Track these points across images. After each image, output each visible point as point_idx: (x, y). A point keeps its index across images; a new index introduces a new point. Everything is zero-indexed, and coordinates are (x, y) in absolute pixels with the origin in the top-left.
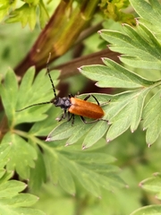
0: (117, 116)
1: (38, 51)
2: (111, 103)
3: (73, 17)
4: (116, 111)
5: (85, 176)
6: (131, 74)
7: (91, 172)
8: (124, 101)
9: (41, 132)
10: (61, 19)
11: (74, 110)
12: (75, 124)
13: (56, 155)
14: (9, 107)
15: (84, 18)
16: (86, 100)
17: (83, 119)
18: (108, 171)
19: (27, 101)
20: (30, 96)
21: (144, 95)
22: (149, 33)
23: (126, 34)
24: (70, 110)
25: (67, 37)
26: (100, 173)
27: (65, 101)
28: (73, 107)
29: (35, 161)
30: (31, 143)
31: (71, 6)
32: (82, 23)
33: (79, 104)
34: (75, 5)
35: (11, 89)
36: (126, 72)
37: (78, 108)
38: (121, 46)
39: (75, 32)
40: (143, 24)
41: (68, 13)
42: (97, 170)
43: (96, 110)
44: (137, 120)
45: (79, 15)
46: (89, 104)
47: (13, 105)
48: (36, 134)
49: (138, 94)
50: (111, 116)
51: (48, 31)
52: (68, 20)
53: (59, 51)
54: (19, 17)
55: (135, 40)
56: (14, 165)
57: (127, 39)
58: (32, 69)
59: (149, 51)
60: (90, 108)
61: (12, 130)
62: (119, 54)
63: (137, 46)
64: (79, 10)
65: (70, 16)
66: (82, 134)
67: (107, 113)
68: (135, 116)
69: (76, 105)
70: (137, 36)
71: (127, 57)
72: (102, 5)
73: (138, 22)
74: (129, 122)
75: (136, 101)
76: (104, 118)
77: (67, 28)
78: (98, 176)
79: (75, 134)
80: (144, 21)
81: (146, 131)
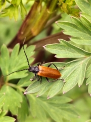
0: (69, 77)
1: (22, 33)
2: (65, 68)
3: (43, 12)
4: (69, 73)
5: (52, 111)
6: (77, 49)
7: (56, 108)
8: (73, 67)
9: (25, 84)
10: (35, 13)
11: (41, 74)
12: (43, 82)
13: (34, 98)
14: (5, 69)
15: (49, 12)
16: (49, 67)
17: (47, 79)
18: (67, 108)
19: (15, 66)
20: (17, 62)
21: (86, 62)
22: (88, 22)
23: (73, 23)
24: (39, 74)
25: (39, 24)
26: (62, 109)
27: (35, 68)
28: (40, 72)
29: (21, 103)
30: (19, 92)
31: (41, 5)
32: (48, 16)
33: (44, 69)
34: (43, 4)
35: (5, 58)
36: (74, 48)
37: (44, 72)
38: (71, 31)
39: (44, 21)
40: (84, 16)
41: (39, 9)
42: (60, 107)
43: (56, 73)
44: (82, 79)
45: (46, 10)
46: (51, 69)
47: (7, 68)
48: (22, 86)
49: (83, 62)
50: (66, 76)
51: (28, 21)
52: (39, 14)
53: (35, 33)
54: (8, 13)
55: (79, 26)
56: (8, 106)
57: (74, 26)
58: (18, 45)
59: (89, 33)
60: (52, 72)
61: (7, 84)
62: (70, 36)
63: (81, 31)
64: (45, 7)
65: (41, 11)
66: (47, 89)
67: (63, 75)
68: (81, 76)
69: (42, 71)
70: (81, 24)
71: (75, 38)
72: (59, 4)
73: (81, 15)
74: (77, 80)
75: (81, 66)
76: (61, 78)
77: (39, 19)
78: (60, 111)
79: (43, 89)
80: (85, 14)
81: (88, 85)
